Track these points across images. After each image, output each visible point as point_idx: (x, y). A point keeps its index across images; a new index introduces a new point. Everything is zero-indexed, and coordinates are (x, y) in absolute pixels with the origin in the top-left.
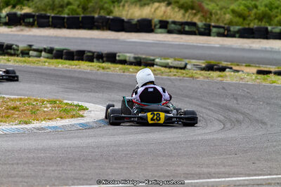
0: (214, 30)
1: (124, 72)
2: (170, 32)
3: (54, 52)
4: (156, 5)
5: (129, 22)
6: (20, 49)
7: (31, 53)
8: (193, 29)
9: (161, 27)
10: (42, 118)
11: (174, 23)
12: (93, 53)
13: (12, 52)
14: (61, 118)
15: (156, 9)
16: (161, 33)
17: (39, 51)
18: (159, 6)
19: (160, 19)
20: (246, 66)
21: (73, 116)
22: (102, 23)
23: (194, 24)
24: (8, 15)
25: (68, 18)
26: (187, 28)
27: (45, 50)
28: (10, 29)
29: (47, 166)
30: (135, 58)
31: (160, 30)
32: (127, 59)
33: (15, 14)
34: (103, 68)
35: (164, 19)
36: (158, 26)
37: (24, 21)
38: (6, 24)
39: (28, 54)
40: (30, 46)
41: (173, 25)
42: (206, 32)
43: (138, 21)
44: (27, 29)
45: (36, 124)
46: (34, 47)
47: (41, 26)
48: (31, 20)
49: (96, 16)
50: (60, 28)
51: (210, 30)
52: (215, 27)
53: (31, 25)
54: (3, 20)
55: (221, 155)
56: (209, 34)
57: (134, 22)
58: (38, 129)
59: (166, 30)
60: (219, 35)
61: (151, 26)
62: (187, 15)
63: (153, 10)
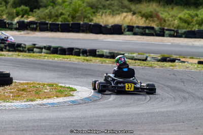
0: (167, 32)
1: (102, 63)
2: (135, 34)
3: (52, 49)
4: (125, 14)
5: (105, 27)
6: (27, 47)
7: (35, 49)
8: (152, 32)
9: (128, 31)
10: (44, 97)
11: (138, 27)
12: (80, 49)
13: (21, 49)
14: (57, 97)
15: (125, 17)
16: (129, 35)
17: (41, 48)
18: (127, 15)
19: (128, 24)
20: (190, 58)
21: (66, 96)
22: (86, 28)
23: (152, 28)
24: (18, 22)
25: (61, 24)
26: (147, 31)
27: (45, 47)
28: (20, 33)
29: (48, 131)
30: (110, 53)
31: (127, 33)
32: (104, 54)
33: (23, 22)
34: (87, 61)
35: (131, 24)
36: (126, 30)
37: (29, 27)
38: (17, 29)
39: (33, 50)
40: (34, 45)
41: (137, 29)
42: (161, 33)
43: (112, 26)
44: (32, 32)
45: (39, 102)
46: (37, 46)
47: (42, 30)
48: (35, 26)
49: (82, 23)
50: (55, 31)
51: (164, 32)
52: (167, 30)
53: (34, 30)
54: (15, 26)
55: (173, 122)
56: (163, 36)
57: (109, 27)
58: (41, 105)
59: (132, 33)
60: (171, 36)
61: (121, 29)
62: (147, 21)
63: (122, 18)
